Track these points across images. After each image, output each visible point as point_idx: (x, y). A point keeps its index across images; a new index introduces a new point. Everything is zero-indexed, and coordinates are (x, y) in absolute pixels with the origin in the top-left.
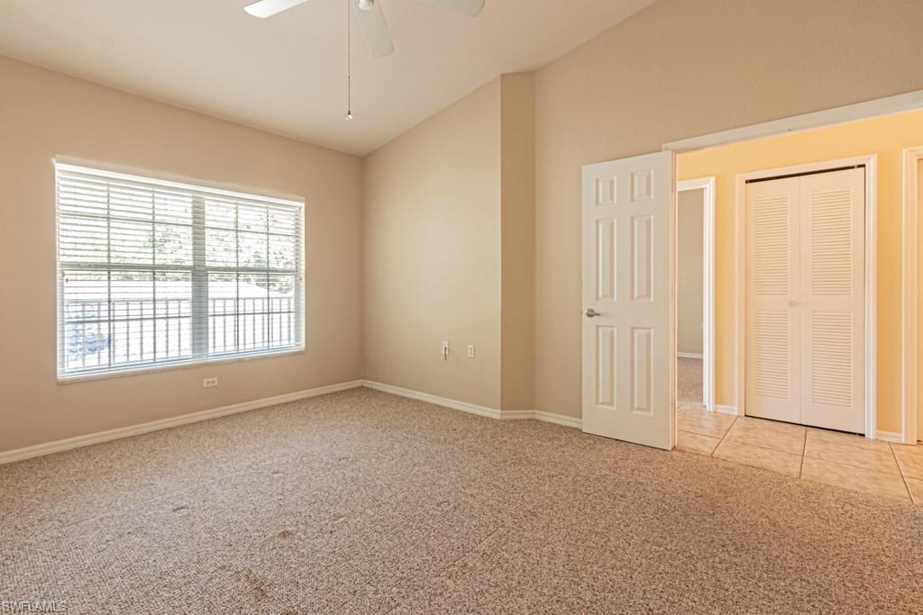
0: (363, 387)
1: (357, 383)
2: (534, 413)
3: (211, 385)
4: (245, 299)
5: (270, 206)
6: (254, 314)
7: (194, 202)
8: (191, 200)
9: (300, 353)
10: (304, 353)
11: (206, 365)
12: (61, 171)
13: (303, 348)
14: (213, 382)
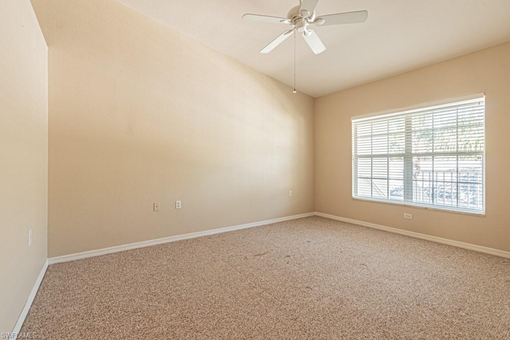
3: (408, 217)
5: (459, 108)
7: (406, 122)
8: (404, 122)
9: (479, 216)
10: (485, 216)
11: (405, 206)
12: (353, 124)
13: (483, 212)
14: (409, 216)
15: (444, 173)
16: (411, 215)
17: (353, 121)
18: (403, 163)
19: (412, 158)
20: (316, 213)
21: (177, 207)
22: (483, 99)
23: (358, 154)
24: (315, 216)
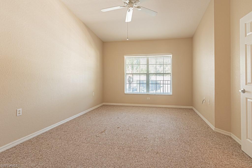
0: (192, 109)
1: (191, 107)
2: (231, 134)
4: (165, 81)
5: (164, 57)
6: (168, 84)
9: (171, 95)
10: (172, 95)
11: (148, 95)
12: (125, 58)
13: (171, 94)
14: (149, 99)
15: (160, 81)
16: (150, 98)
17: (125, 57)
18: (146, 77)
19: (149, 75)
20: (104, 104)
21: (18, 115)
22: (171, 56)
23: (127, 73)
24: (104, 105)
